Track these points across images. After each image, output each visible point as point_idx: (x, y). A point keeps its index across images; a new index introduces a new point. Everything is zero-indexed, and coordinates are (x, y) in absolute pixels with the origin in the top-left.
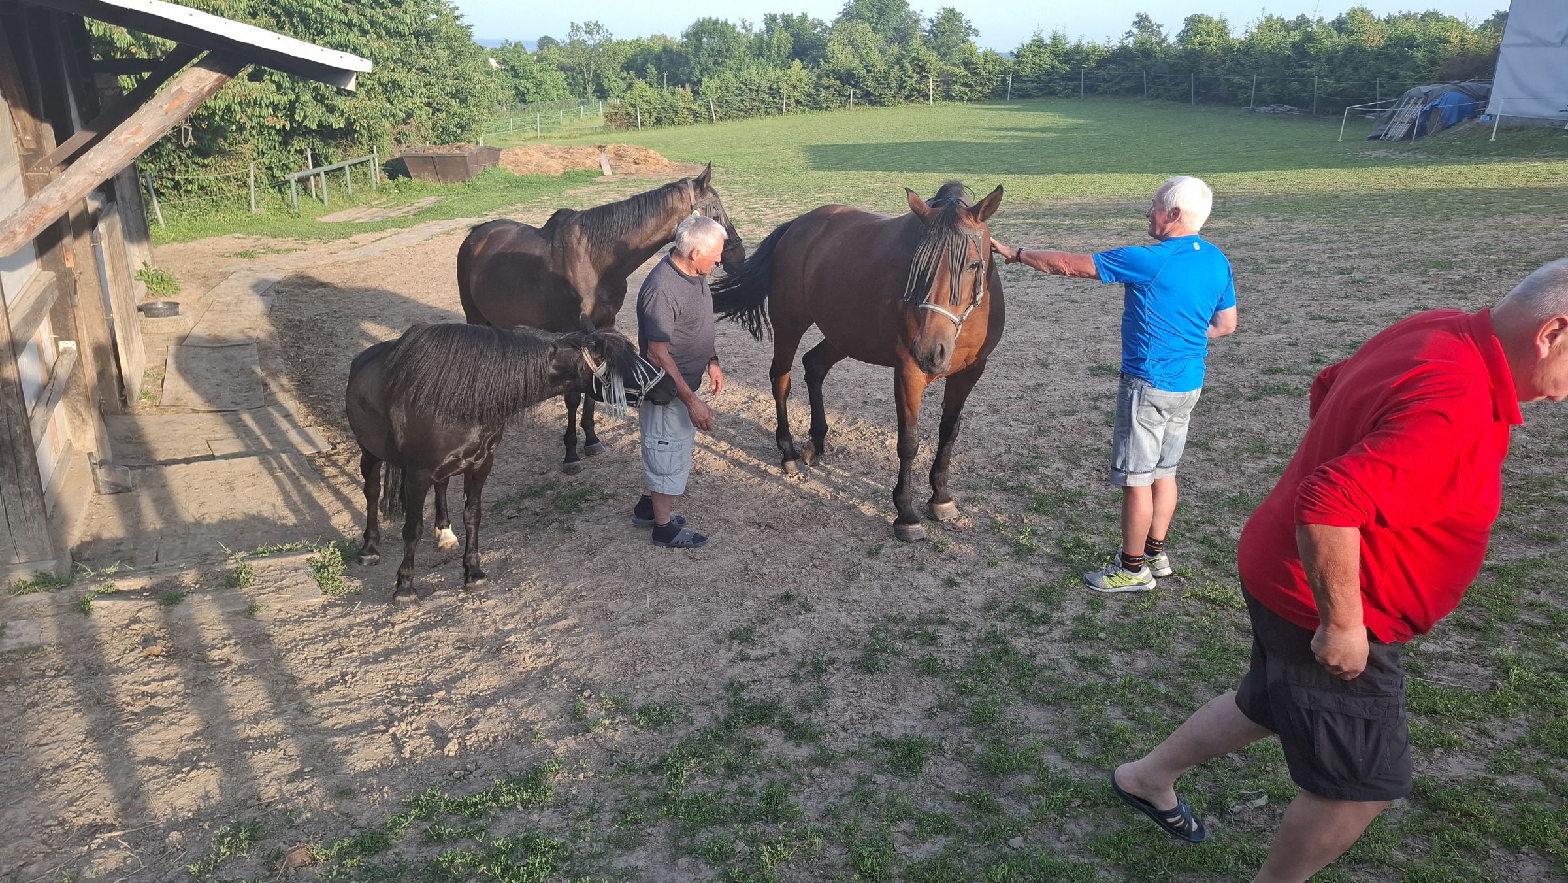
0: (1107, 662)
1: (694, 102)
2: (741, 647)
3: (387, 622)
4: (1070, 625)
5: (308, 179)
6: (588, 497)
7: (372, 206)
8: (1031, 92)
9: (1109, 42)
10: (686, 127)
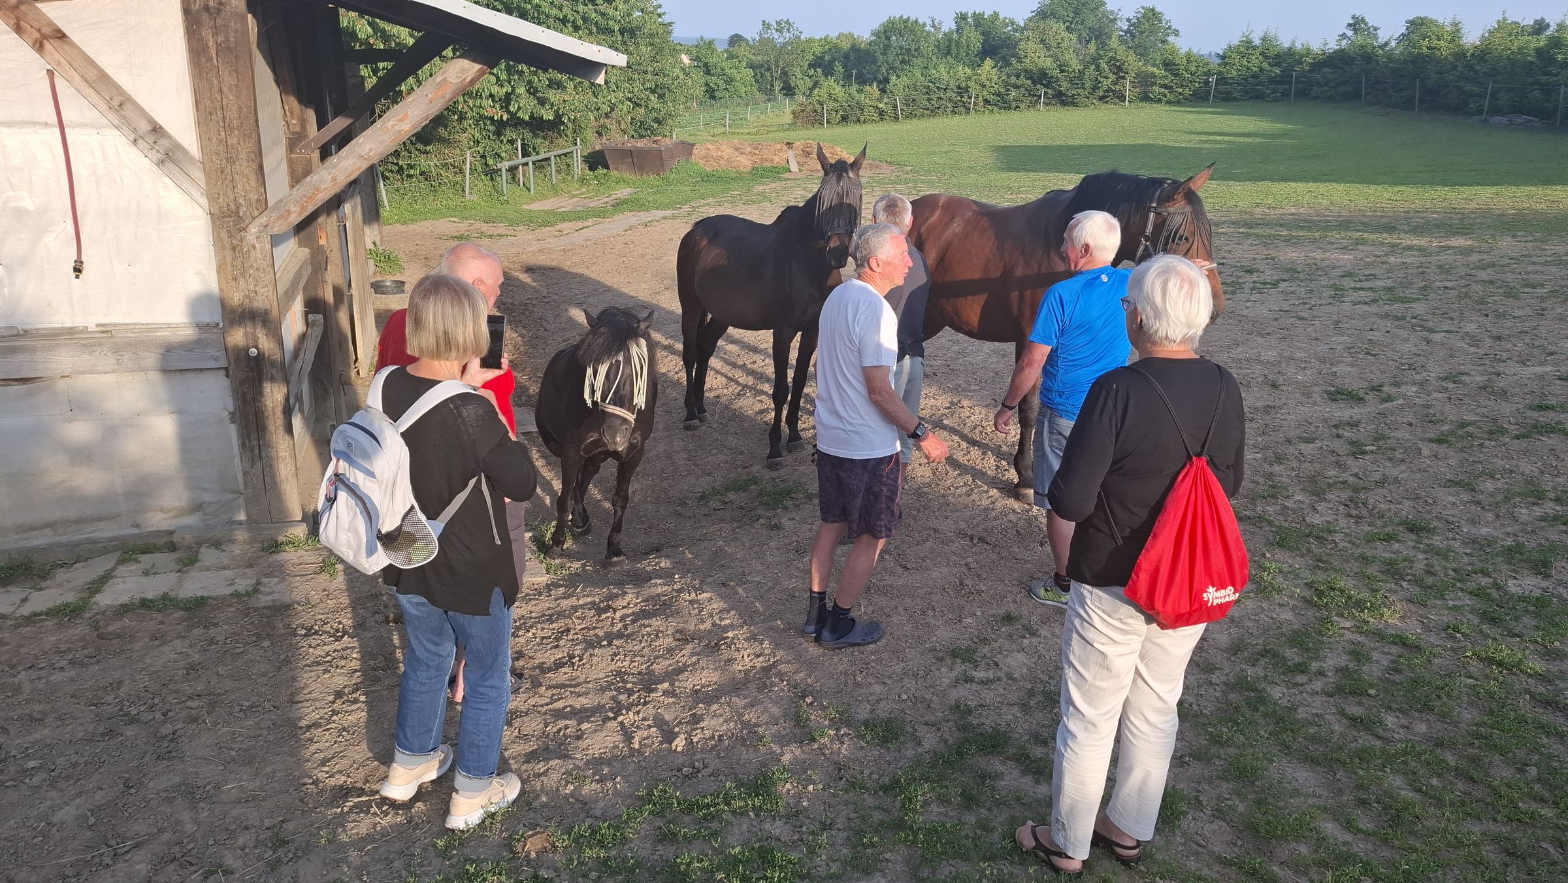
0: (1381, 723)
1: (880, 100)
2: (963, 668)
3: (609, 607)
4: (1332, 678)
5: (516, 168)
6: (793, 495)
7: (574, 196)
8: (1236, 95)
9: (1325, 44)
10: (871, 126)
